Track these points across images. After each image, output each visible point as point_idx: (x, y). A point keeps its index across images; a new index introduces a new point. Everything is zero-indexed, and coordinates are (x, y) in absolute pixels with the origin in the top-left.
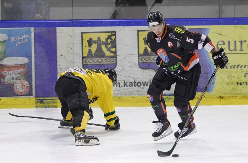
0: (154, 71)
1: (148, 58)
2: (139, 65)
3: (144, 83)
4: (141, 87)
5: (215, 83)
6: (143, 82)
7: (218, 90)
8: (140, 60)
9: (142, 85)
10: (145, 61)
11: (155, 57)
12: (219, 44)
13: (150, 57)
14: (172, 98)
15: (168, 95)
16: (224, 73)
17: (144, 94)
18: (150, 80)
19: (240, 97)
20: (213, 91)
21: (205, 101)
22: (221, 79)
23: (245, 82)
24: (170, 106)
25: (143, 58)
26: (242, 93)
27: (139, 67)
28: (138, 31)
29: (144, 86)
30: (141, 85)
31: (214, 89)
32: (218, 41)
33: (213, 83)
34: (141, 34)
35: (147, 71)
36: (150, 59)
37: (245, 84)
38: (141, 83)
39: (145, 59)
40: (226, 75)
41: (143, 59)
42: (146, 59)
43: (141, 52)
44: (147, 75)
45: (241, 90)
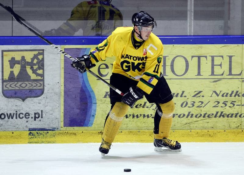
0: (22, 101)
1: (14, 84)
2: (2, 92)
3: (9, 115)
4: (5, 119)
5: (96, 116)
6: (7, 114)
7: (99, 124)
8: (4, 86)
9: (7, 117)
10: (10, 88)
11: (23, 83)
12: (101, 67)
13: (16, 83)
14: (42, 133)
15: (38, 130)
16: (107, 104)
17: (9, 128)
18: (16, 112)
19: (125, 133)
20: (93, 126)
21: (83, 137)
22: (102, 111)
23: (131, 114)
24: (41, 143)
25: (8, 84)
26: (128, 127)
27: (3, 96)
28: (3, 51)
29: (9, 118)
30: (5, 117)
31: (94, 122)
32: (99, 65)
33: (93, 116)
34: (6, 55)
35: (12, 100)
36: (16, 85)
37: (132, 116)
38: (5, 115)
39: (10, 86)
40: (108, 106)
41: (8, 86)
42: (12, 86)
43: (6, 77)
44: (13, 106)
45: (127, 124)
